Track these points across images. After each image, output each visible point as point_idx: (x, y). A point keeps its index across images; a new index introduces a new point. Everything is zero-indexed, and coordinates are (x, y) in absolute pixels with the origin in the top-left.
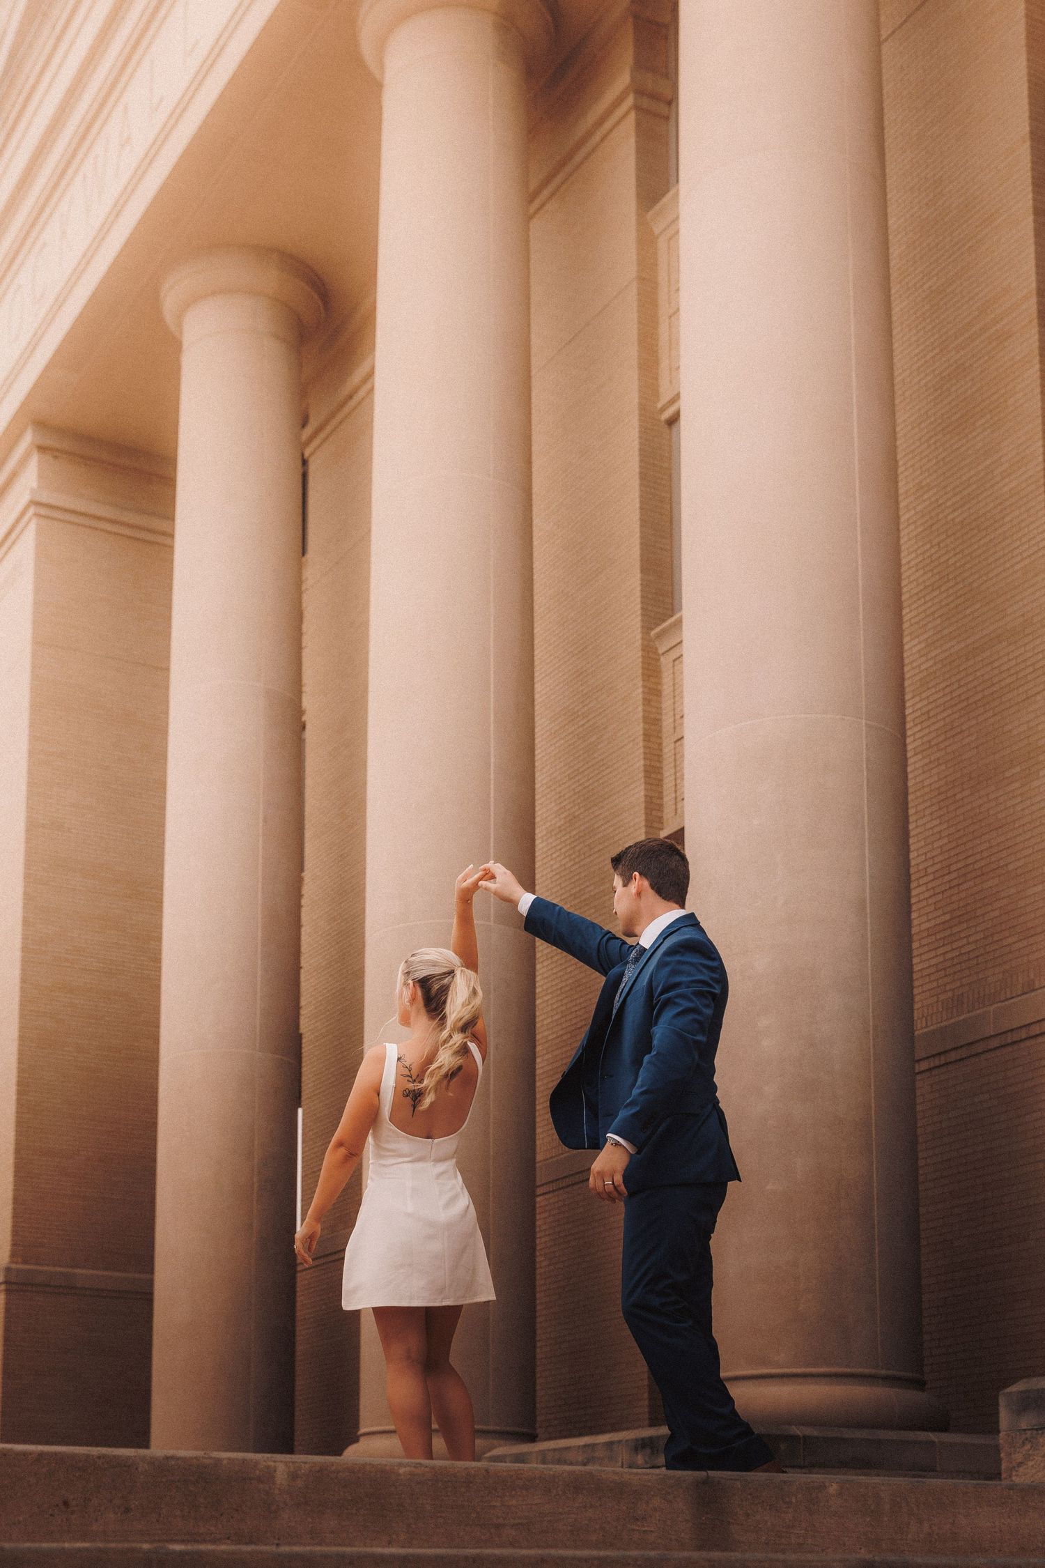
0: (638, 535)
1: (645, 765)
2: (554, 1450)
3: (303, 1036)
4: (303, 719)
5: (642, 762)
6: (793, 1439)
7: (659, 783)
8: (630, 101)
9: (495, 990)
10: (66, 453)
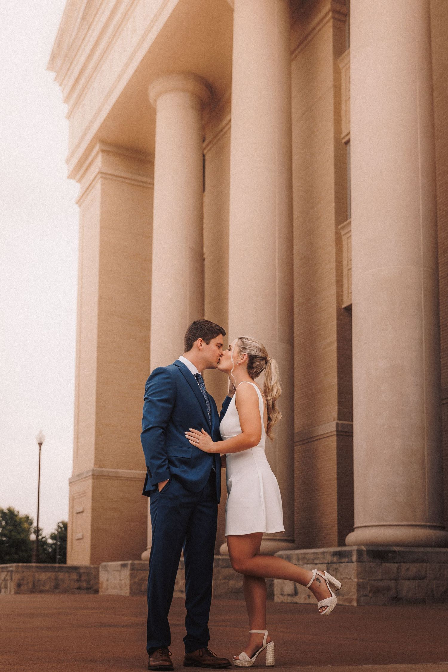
1: (336, 279)
2: (302, 554)
4: (204, 257)
6: (395, 552)
7: (342, 286)
8: (330, 15)
10: (112, 152)
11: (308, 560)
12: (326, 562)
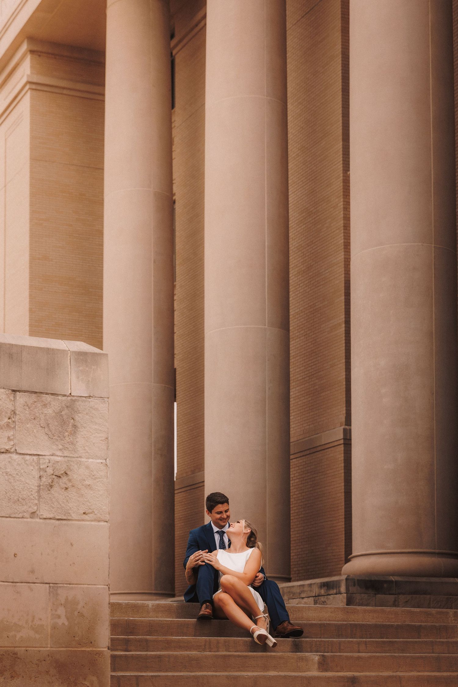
0: (341, 121)
1: (344, 242)
3: (177, 370)
4: (174, 198)
5: (342, 241)
6: (391, 582)
9: (268, 360)
10: (45, 53)
11: (294, 594)
12: (314, 596)
